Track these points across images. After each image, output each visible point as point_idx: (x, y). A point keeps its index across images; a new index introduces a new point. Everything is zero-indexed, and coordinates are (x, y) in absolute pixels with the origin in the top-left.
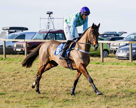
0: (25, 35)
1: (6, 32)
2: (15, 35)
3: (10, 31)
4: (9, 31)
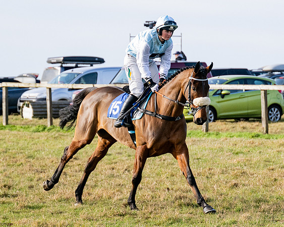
0: (97, 73)
1: (56, 68)
2: (75, 74)
3: (64, 65)
4: (62, 66)
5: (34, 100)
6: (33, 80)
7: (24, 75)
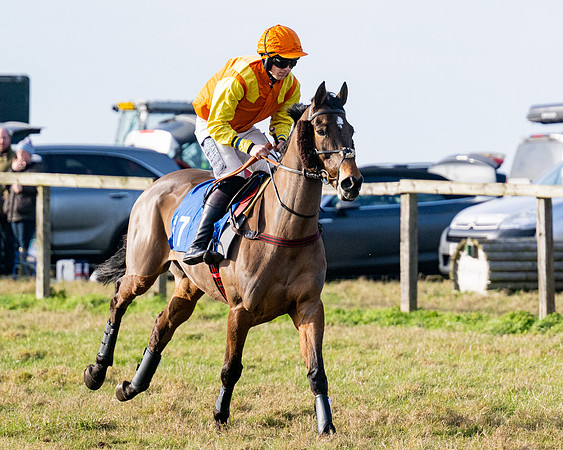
1: (556, 136)
5: (491, 236)
6: (488, 173)
7: (459, 158)
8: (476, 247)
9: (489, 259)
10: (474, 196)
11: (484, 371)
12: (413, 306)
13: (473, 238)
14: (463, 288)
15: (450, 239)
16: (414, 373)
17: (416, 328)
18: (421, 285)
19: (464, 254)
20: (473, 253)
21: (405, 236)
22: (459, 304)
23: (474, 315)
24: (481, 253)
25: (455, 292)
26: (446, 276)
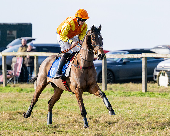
8: (164, 73)
9: (168, 77)
10: (164, 58)
11: (167, 110)
12: (146, 91)
13: (163, 70)
14: (161, 85)
15: (157, 71)
16: (147, 110)
17: (147, 97)
18: (148, 84)
19: (161, 75)
20: (164, 75)
21: (143, 70)
22: (159, 90)
23: (164, 93)
24: (166, 75)
25: (158, 86)
26: (156, 82)
